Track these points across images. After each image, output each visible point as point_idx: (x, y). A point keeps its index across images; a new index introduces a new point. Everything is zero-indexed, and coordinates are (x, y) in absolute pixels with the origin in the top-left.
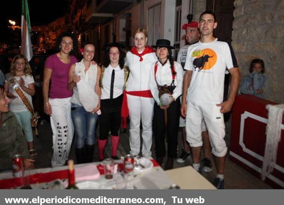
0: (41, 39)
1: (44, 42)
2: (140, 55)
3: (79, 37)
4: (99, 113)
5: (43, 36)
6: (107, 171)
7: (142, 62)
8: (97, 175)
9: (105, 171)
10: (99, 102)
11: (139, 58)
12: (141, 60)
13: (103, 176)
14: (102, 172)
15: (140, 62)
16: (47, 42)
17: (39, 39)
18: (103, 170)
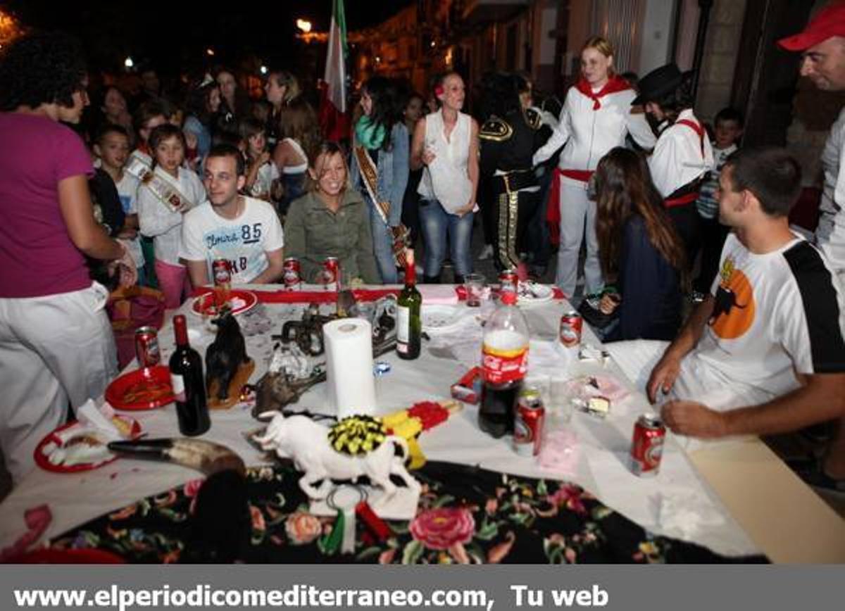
0: (364, 61)
1: (369, 68)
2: (594, 97)
3: (446, 55)
4: (476, 209)
5: (369, 54)
6: (471, 295)
7: (598, 111)
8: (455, 300)
9: (467, 296)
10: (472, 196)
11: (593, 103)
12: (597, 106)
13: (464, 303)
14: (462, 297)
15: (593, 112)
16: (375, 68)
17: (360, 61)
18: (465, 295)
